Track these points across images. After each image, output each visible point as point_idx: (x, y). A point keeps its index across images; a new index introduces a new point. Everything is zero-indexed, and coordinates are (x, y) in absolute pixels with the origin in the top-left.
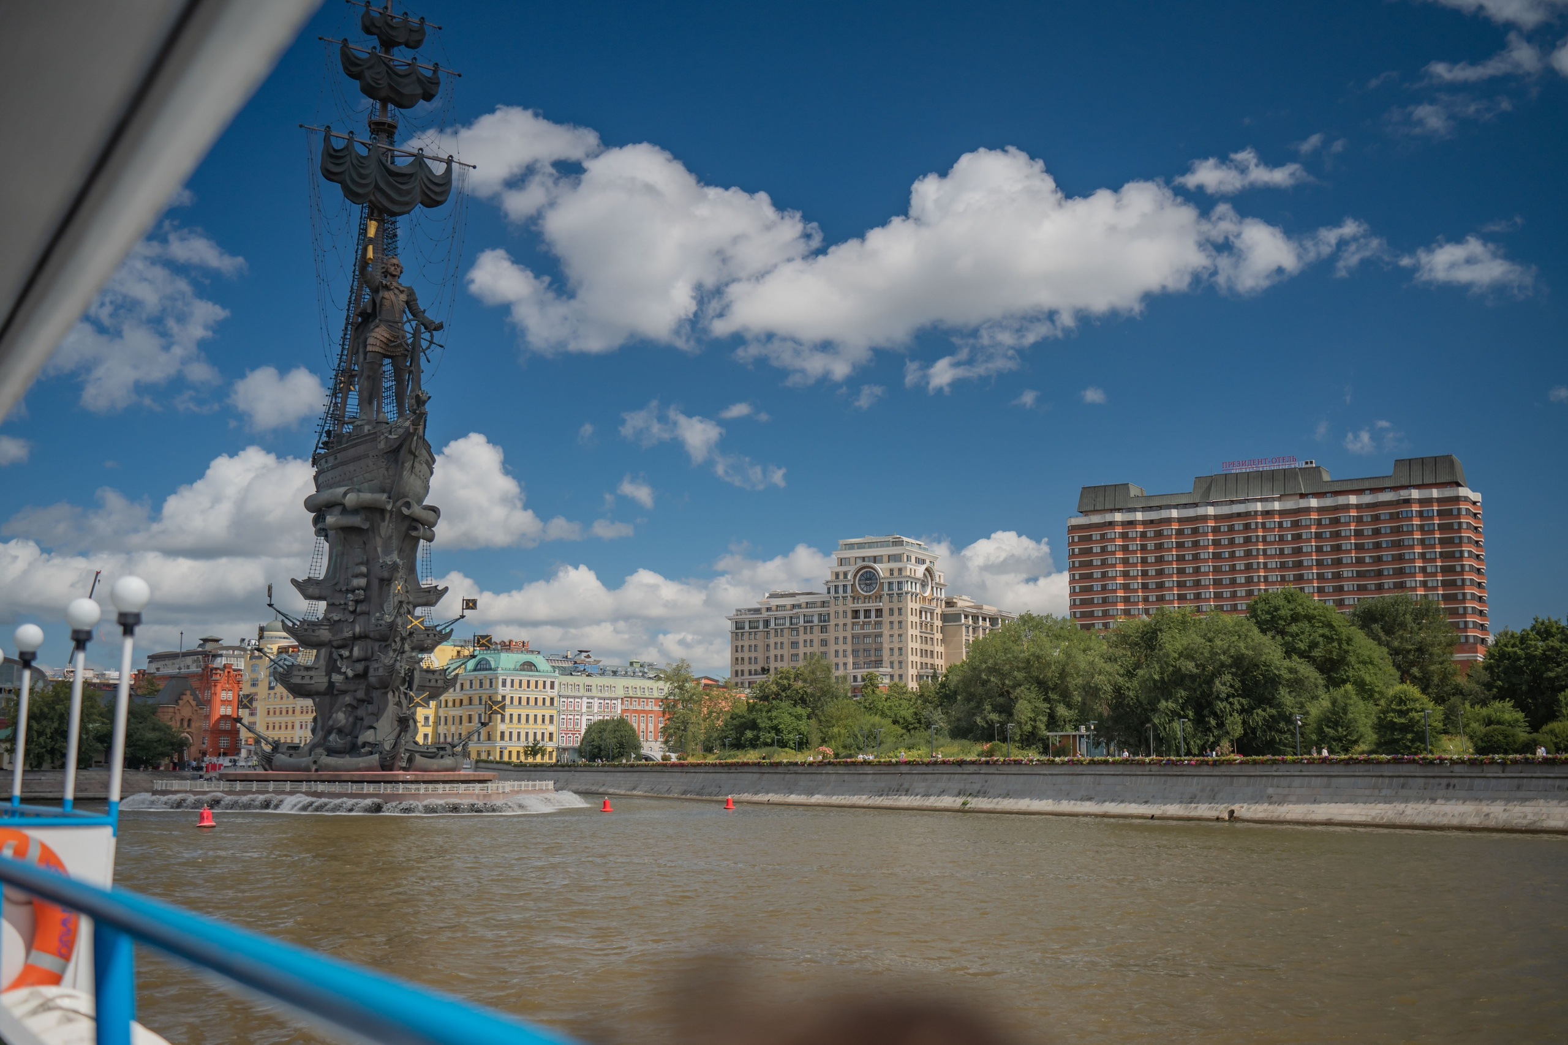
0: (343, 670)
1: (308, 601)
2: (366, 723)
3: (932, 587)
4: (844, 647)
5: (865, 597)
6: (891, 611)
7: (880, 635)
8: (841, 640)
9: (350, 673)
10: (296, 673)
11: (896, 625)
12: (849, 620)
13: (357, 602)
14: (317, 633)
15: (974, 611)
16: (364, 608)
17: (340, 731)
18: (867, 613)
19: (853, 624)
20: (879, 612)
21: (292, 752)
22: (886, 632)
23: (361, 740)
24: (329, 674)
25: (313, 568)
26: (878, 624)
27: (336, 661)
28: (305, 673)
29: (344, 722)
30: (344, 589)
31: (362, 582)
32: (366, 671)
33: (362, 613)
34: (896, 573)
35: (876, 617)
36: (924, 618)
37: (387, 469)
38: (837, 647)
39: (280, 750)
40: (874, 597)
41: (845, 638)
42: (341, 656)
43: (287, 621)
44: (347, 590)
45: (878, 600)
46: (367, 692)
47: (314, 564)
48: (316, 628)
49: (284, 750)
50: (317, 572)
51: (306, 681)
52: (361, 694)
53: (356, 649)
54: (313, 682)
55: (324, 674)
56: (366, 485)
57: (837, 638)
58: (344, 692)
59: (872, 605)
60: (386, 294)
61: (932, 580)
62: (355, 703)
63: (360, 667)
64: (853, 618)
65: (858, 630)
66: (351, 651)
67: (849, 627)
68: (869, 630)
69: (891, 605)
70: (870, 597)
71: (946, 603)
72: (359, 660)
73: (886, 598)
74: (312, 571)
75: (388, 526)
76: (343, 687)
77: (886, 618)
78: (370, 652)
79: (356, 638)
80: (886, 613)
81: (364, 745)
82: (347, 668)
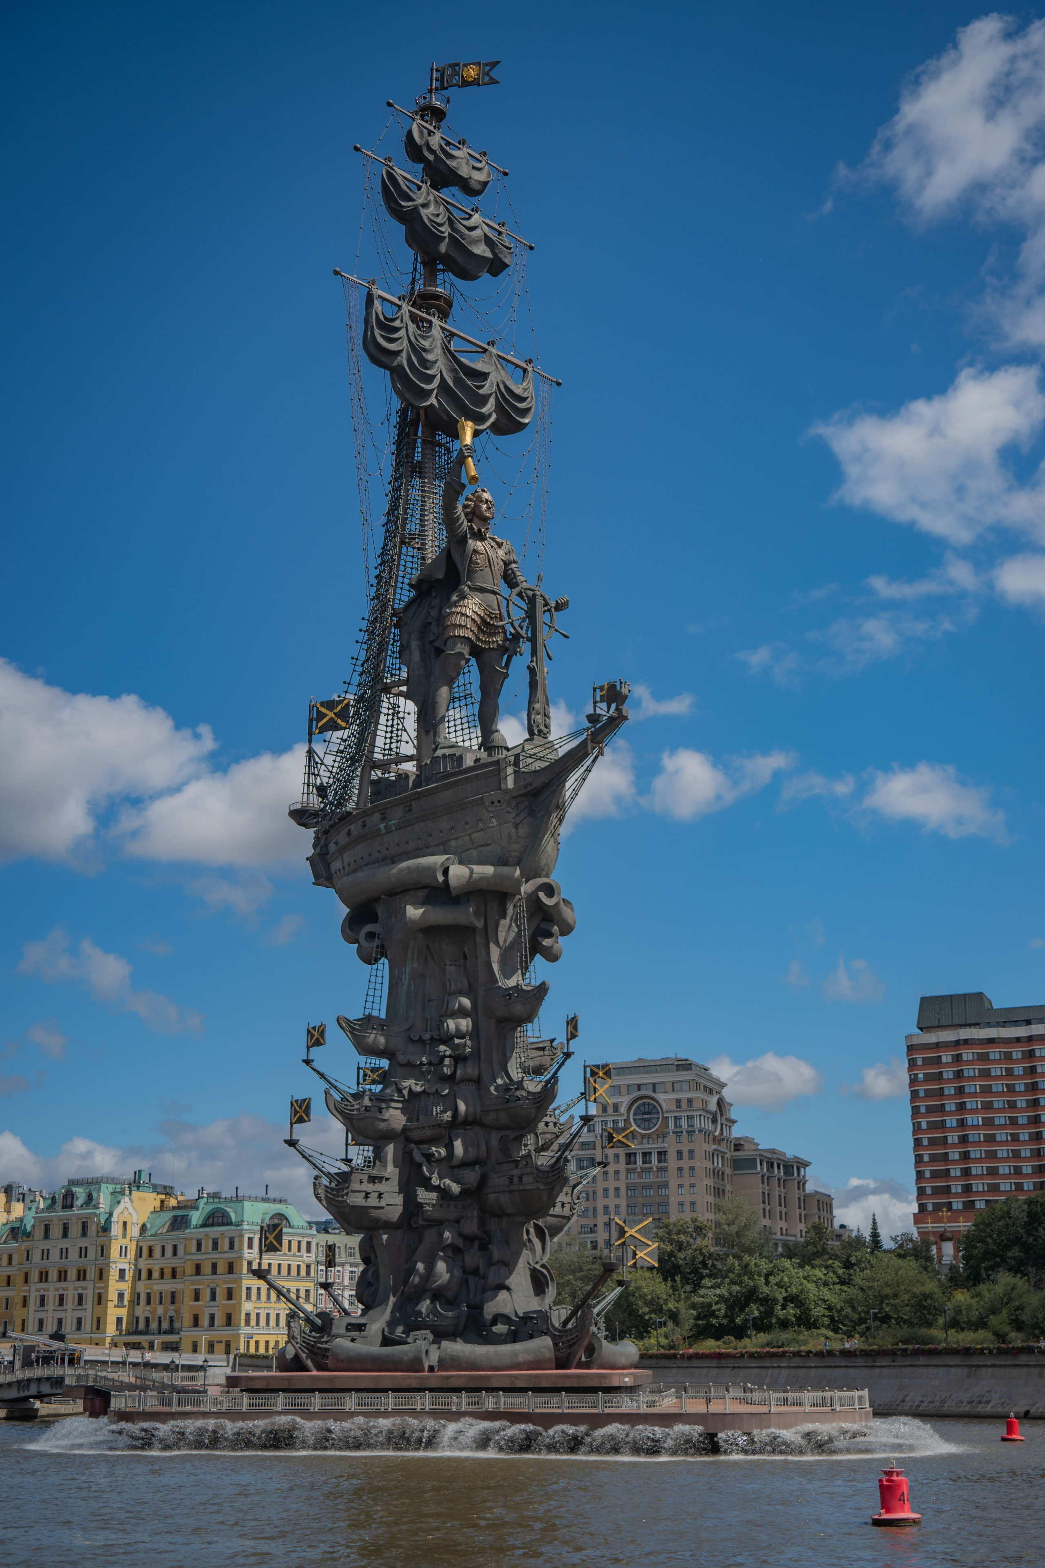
0: (435, 1181)
1: (364, 1057)
2: (492, 1279)
3: (722, 1125)
4: (617, 1201)
5: (643, 1136)
6: (680, 1153)
7: (665, 1185)
8: (612, 1192)
9: (455, 1188)
10: (355, 1186)
11: (686, 1172)
12: (622, 1166)
13: (458, 1059)
14: (387, 1115)
15: (769, 1156)
16: (469, 1070)
17: (437, 1296)
18: (646, 1155)
19: (628, 1171)
20: (662, 1155)
21: (355, 1334)
22: (673, 1183)
23: (490, 1309)
24: (407, 1189)
25: (370, 999)
26: (664, 1169)
27: (420, 1165)
28: (369, 1187)
29: (446, 1277)
30: (427, 1037)
31: (465, 1024)
32: (483, 1181)
33: (466, 1080)
34: (684, 1105)
35: (659, 1162)
36: (716, 1164)
37: (516, 826)
38: (606, 1202)
39: (334, 1331)
40: (655, 1136)
41: (617, 1189)
42: (429, 1157)
43: (332, 1092)
44: (432, 1038)
45: (660, 1140)
46: (482, 1223)
47: (371, 992)
48: (384, 1105)
49: (342, 1331)
50: (376, 1006)
51: (373, 1201)
52: (471, 1227)
53: (459, 1147)
54: (383, 1203)
55: (397, 1189)
56: (474, 853)
57: (606, 1190)
58: (438, 1224)
59: (653, 1146)
60: (479, 545)
61: (722, 1115)
62: (460, 1242)
63: (472, 1176)
64: (627, 1164)
65: (634, 1179)
66: (450, 1147)
67: (623, 1175)
68: (651, 1178)
69: (679, 1147)
70: (649, 1136)
71: (735, 1145)
72: (465, 1164)
73: (671, 1137)
74: (369, 1005)
75: (510, 926)
76: (439, 1214)
77: (672, 1163)
78: (483, 1148)
79: (457, 1124)
80: (672, 1156)
81: (498, 1318)
82: (441, 1178)
